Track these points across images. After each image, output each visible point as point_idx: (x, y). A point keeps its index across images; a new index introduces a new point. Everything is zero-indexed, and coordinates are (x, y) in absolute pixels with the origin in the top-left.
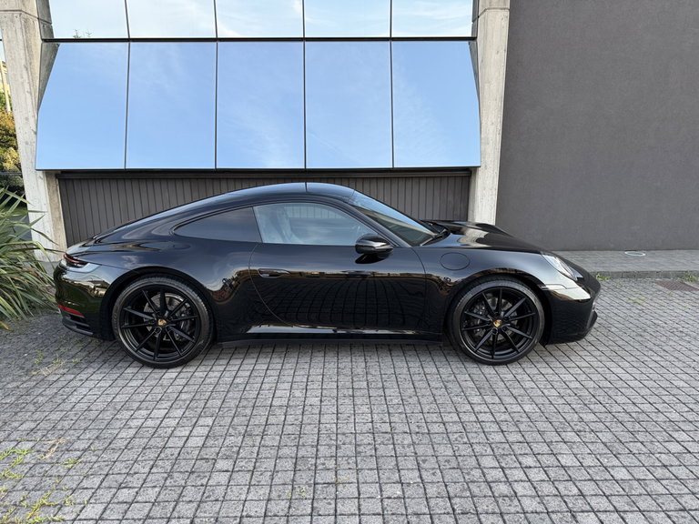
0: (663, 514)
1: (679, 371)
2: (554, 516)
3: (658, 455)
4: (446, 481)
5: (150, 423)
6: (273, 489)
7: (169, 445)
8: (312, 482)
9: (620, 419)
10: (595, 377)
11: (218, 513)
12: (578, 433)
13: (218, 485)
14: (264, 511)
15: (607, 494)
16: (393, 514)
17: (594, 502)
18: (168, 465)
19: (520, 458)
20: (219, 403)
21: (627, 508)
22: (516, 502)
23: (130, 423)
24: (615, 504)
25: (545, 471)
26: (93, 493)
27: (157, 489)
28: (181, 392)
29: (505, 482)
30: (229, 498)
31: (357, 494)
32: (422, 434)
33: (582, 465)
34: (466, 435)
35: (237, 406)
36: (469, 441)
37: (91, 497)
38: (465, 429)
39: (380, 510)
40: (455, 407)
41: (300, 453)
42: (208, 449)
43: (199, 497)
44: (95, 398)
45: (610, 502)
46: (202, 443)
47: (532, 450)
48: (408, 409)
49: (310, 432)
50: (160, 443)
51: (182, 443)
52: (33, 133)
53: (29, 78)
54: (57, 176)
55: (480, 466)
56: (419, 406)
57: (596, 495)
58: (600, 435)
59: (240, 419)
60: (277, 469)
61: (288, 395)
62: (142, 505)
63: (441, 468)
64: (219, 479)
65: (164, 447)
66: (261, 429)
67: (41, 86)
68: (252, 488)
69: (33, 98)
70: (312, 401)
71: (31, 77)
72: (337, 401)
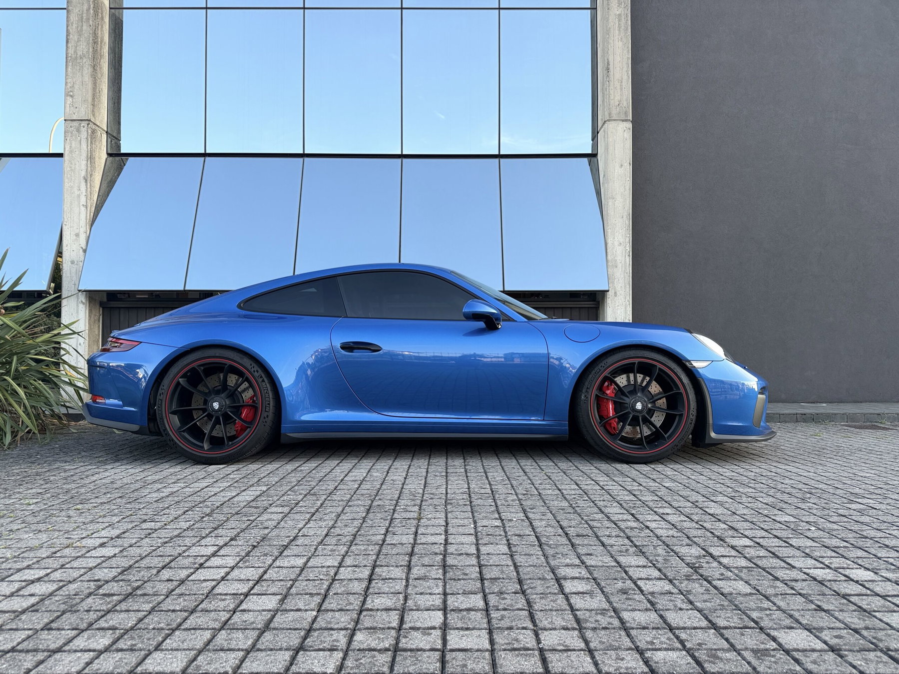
0: (838, 540)
1: (866, 468)
2: (695, 539)
3: (834, 510)
4: (558, 519)
5: (187, 489)
6: (338, 522)
7: (210, 499)
8: (389, 518)
9: (787, 491)
10: (758, 470)
11: (268, 535)
12: (731, 497)
13: (270, 520)
14: (325, 533)
15: (766, 527)
16: (489, 535)
17: (746, 533)
18: (208, 511)
19: (655, 509)
20: (277, 479)
21: (791, 536)
22: (648, 531)
23: (163, 490)
24: (776, 534)
25: (687, 517)
26: (110, 525)
27: (192, 523)
28: (229, 474)
29: (634, 521)
30: (282, 526)
31: (444, 524)
32: (531, 495)
33: (734, 513)
34: (587, 496)
35: (300, 481)
36: (591, 499)
37: (107, 527)
38: (586, 493)
39: (472, 531)
40: (575, 482)
41: (375, 503)
42: (258, 502)
43: (244, 526)
44: (121, 477)
45: (770, 533)
46: (252, 499)
47: (671, 505)
48: (514, 483)
49: (390, 493)
50: (199, 499)
51: (227, 499)
52: (81, 250)
53: (87, 190)
54: (102, 305)
55: (603, 512)
56: (529, 481)
57: (752, 529)
58: (761, 499)
59: (301, 487)
60: (345, 511)
61: (365, 475)
62: (171, 530)
63: (553, 512)
64: (272, 517)
65: (204, 501)
66: (328, 492)
67: (99, 202)
68: (311, 522)
69: (88, 212)
70: (395, 478)
71: (89, 190)
72: (426, 478)
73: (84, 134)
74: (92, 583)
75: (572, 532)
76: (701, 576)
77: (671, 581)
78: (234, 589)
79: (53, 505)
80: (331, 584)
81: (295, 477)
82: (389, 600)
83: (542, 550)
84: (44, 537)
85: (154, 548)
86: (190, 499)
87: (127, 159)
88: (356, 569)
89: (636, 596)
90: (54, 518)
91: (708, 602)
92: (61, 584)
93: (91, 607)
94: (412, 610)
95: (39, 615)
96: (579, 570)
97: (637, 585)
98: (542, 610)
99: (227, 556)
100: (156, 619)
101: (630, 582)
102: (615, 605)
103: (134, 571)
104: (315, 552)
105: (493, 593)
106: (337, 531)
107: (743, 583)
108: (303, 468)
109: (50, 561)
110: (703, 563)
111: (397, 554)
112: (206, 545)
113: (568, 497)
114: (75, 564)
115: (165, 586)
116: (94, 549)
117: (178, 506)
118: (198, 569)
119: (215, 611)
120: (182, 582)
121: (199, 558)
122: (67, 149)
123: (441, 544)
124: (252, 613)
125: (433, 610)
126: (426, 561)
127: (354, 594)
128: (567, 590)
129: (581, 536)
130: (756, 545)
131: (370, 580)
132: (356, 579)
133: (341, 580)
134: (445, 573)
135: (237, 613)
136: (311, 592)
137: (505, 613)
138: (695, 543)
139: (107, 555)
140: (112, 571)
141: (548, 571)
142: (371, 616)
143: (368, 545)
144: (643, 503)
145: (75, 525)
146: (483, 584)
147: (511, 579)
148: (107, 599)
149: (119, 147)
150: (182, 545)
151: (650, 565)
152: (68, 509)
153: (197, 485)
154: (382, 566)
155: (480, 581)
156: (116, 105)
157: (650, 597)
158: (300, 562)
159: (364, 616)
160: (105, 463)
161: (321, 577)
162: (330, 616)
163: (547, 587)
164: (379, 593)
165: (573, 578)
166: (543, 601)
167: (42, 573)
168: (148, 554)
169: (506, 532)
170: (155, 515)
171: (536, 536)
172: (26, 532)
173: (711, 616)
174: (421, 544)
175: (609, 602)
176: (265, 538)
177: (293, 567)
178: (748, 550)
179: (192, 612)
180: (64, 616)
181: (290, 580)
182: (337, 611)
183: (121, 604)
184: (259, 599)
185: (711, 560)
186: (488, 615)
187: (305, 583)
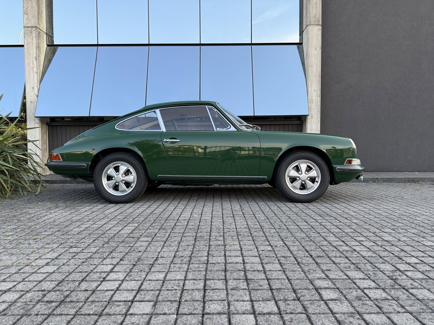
2: (385, 258)
4: (303, 245)
5: (94, 226)
6: (180, 247)
7: (107, 232)
8: (208, 244)
9: (421, 225)
10: (399, 212)
11: (141, 256)
12: (393, 229)
13: (141, 246)
14: (173, 255)
15: (422, 250)
16: (267, 257)
17: (412, 253)
18: (106, 240)
19: (355, 238)
20: (143, 219)
22: (356, 253)
23: (81, 226)
24: (429, 254)
25: (374, 243)
26: (52, 250)
27: (98, 248)
29: (345, 246)
30: (148, 251)
31: (240, 249)
32: (283, 229)
33: (399, 240)
34: (314, 229)
35: (155, 220)
36: (317, 232)
37: (50, 251)
38: (313, 228)
39: (257, 255)
40: (304, 220)
41: (198, 235)
42: (134, 234)
43: (127, 251)
44: (59, 218)
45: (425, 253)
46: (131, 232)
47: (362, 235)
48: (271, 221)
49: (205, 228)
50: (101, 232)
51: (116, 232)
52: (36, 96)
53: (37, 64)
54: (47, 124)
55: (326, 240)
56: (279, 220)
57: (414, 251)
58: (409, 230)
59: (157, 224)
60: (182, 240)
61: (190, 216)
62: (86, 254)
63: (299, 241)
64: (142, 244)
65: (104, 234)
66: (172, 227)
67: (43, 70)
68: (165, 247)
69: (38, 76)
70: (206, 218)
71: (38, 64)
72: (223, 218)
73: (34, 35)
74: (40, 293)
75: (313, 253)
76: (400, 285)
77: (383, 289)
78: (124, 297)
79: (21, 236)
80: (182, 292)
81: (152, 217)
82: (219, 306)
83: (301, 267)
84: (14, 258)
85: (77, 266)
86: (96, 232)
87: (57, 48)
88: (195, 282)
89: (368, 302)
90: (21, 245)
91: (413, 306)
92: (22, 293)
93: (39, 312)
94: (234, 314)
95: (7, 318)
96: (327, 282)
97: (365, 293)
98: (314, 314)
99: (119, 272)
100: (78, 321)
101: (359, 291)
102: (357, 309)
103: (65, 284)
104: (169, 268)
105: (281, 300)
106: (180, 254)
107: (427, 291)
108: (156, 212)
109: (16, 275)
110: (397, 276)
111: (217, 271)
112: (106, 264)
113: (304, 230)
114: (31, 278)
115: (84, 295)
116: (43, 267)
117: (90, 237)
118: (103, 281)
119: (114, 314)
120: (94, 291)
121: (103, 273)
122: (25, 43)
123: (241, 263)
124: (136, 316)
125: (247, 314)
126: (235, 275)
127: (197, 301)
128: (325, 298)
129: (320, 257)
130: (422, 262)
131: (205, 290)
132: (196, 289)
133: (188, 290)
134: (248, 285)
135: (128, 316)
136: (171, 299)
137: (292, 316)
138: (386, 261)
139: (50, 272)
140: (52, 284)
141: (309, 283)
142: (210, 319)
143: (199, 264)
144: (346, 234)
145: (32, 250)
146: (273, 293)
147: (288, 289)
148: (49, 305)
149: (53, 41)
150: (93, 264)
151: (367, 277)
152: (29, 239)
153: (99, 223)
154: (210, 279)
155: (270, 291)
156: (50, 19)
157: (376, 303)
158: (161, 276)
159: (206, 319)
160: (50, 209)
161: (176, 288)
162: (185, 319)
163: (312, 295)
164: (212, 301)
165: (325, 288)
166: (312, 306)
167: (11, 285)
168: (74, 271)
169: (276, 255)
170: (77, 243)
171: (294, 257)
172: (5, 255)
173: (419, 318)
174: (229, 263)
175: (353, 307)
176: (139, 259)
177: (158, 280)
178: (418, 266)
179: (100, 316)
180: (22, 319)
181: (157, 290)
182: (189, 315)
183: (57, 309)
184: (140, 305)
185: (401, 274)
186: (282, 318)
187: (166, 292)
